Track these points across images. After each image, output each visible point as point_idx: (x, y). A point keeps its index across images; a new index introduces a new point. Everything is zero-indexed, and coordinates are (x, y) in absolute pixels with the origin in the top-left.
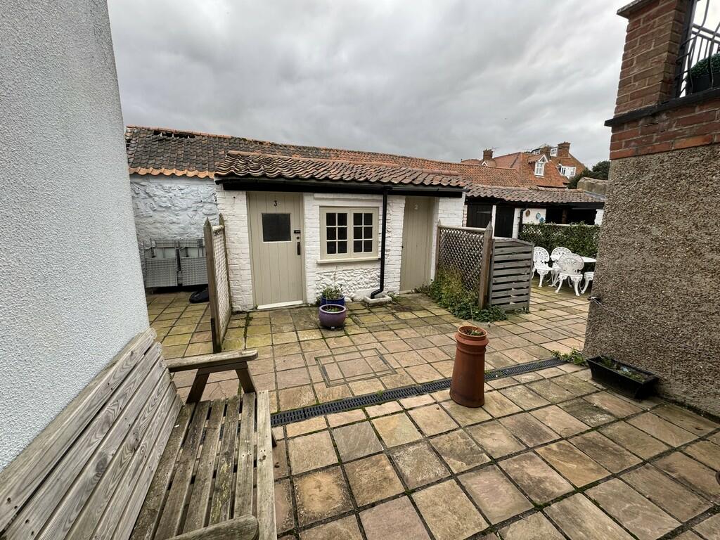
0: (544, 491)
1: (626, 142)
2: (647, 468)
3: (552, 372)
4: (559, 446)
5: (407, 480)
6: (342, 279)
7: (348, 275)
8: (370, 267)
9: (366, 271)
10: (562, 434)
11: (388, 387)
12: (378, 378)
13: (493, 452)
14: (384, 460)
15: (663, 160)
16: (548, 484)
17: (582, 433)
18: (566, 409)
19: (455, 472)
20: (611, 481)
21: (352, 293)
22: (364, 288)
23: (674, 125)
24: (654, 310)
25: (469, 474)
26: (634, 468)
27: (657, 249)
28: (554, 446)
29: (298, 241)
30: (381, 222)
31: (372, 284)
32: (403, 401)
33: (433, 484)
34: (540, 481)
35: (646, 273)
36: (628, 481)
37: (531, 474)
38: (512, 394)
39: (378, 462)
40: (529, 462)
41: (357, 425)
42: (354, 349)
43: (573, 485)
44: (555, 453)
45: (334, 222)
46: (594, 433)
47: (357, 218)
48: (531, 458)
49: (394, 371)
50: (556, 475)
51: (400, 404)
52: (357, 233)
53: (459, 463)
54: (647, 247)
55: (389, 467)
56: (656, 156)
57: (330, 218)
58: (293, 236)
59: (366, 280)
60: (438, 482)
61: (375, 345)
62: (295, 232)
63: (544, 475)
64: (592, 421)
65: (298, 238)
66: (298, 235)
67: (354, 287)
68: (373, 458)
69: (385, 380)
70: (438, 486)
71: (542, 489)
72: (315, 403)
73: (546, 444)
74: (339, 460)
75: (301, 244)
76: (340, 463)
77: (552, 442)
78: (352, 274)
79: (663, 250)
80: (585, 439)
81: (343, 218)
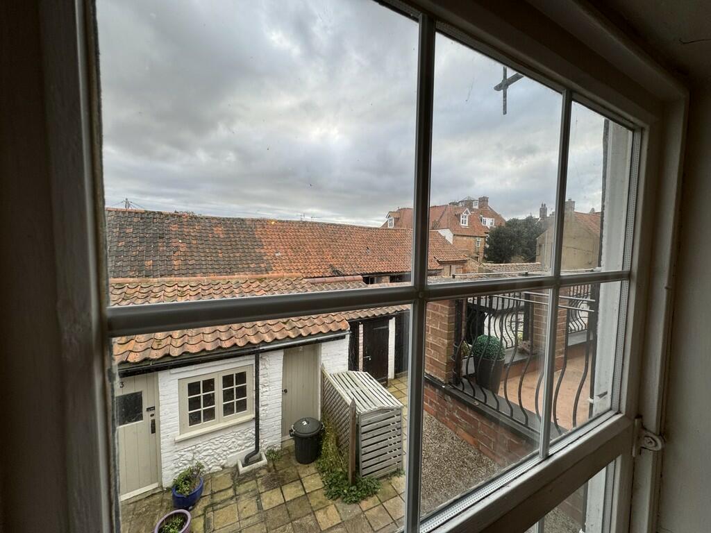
6: (208, 450)
7: (216, 443)
8: (243, 428)
9: (239, 433)
21: (221, 461)
22: (238, 451)
29: (152, 418)
31: (247, 445)
45: (198, 391)
47: (227, 380)
52: (228, 396)
57: (193, 388)
58: (146, 414)
59: (239, 442)
62: (149, 409)
65: (152, 415)
66: (152, 412)
67: (225, 453)
75: (156, 423)
78: (222, 441)
81: (209, 384)
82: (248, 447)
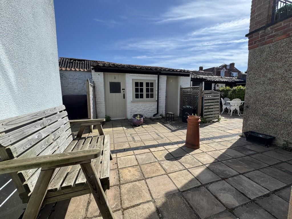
0: (226, 174)
1: (254, 42)
2: (271, 167)
3: (229, 139)
4: (232, 161)
5: (167, 170)
6: (141, 109)
7: (144, 107)
8: (153, 104)
9: (151, 106)
10: (233, 157)
11: (160, 143)
12: (156, 140)
13: (203, 162)
14: (157, 164)
15: (270, 47)
16: (227, 172)
17: (242, 157)
18: (235, 150)
19: (187, 168)
20: (255, 171)
22: (150, 113)
23: (274, 32)
24: (271, 108)
25: (193, 168)
26: (266, 167)
27: (270, 83)
28: (230, 161)
29: (124, 93)
30: (157, 86)
32: (165, 147)
33: (177, 171)
34: (224, 171)
35: (266, 93)
36: (263, 171)
37: (220, 169)
38: (212, 145)
39: (154, 165)
40: (219, 165)
41: (146, 153)
42: (146, 132)
43: (238, 172)
44: (230, 163)
45: (138, 85)
46: (248, 157)
47: (147, 84)
48: (220, 164)
49: (162, 138)
50: (231, 169)
51: (164, 148)
52: (147, 90)
53: (189, 165)
54: (266, 83)
55: (159, 166)
56: (267, 45)
57: (137, 84)
58: (122, 91)
59: (151, 109)
60: (180, 171)
61: (155, 131)
62: (123, 89)
63: (226, 169)
64: (247, 153)
65: (124, 92)
67: (146, 112)
68: (153, 163)
69: (158, 141)
70: (180, 172)
71: (225, 173)
72: (129, 147)
73: (227, 160)
74: (138, 163)
75: (125, 94)
76: (138, 164)
77: (229, 159)
79: (273, 83)
80: (243, 158)
81: (142, 84)
82: (154, 112)
